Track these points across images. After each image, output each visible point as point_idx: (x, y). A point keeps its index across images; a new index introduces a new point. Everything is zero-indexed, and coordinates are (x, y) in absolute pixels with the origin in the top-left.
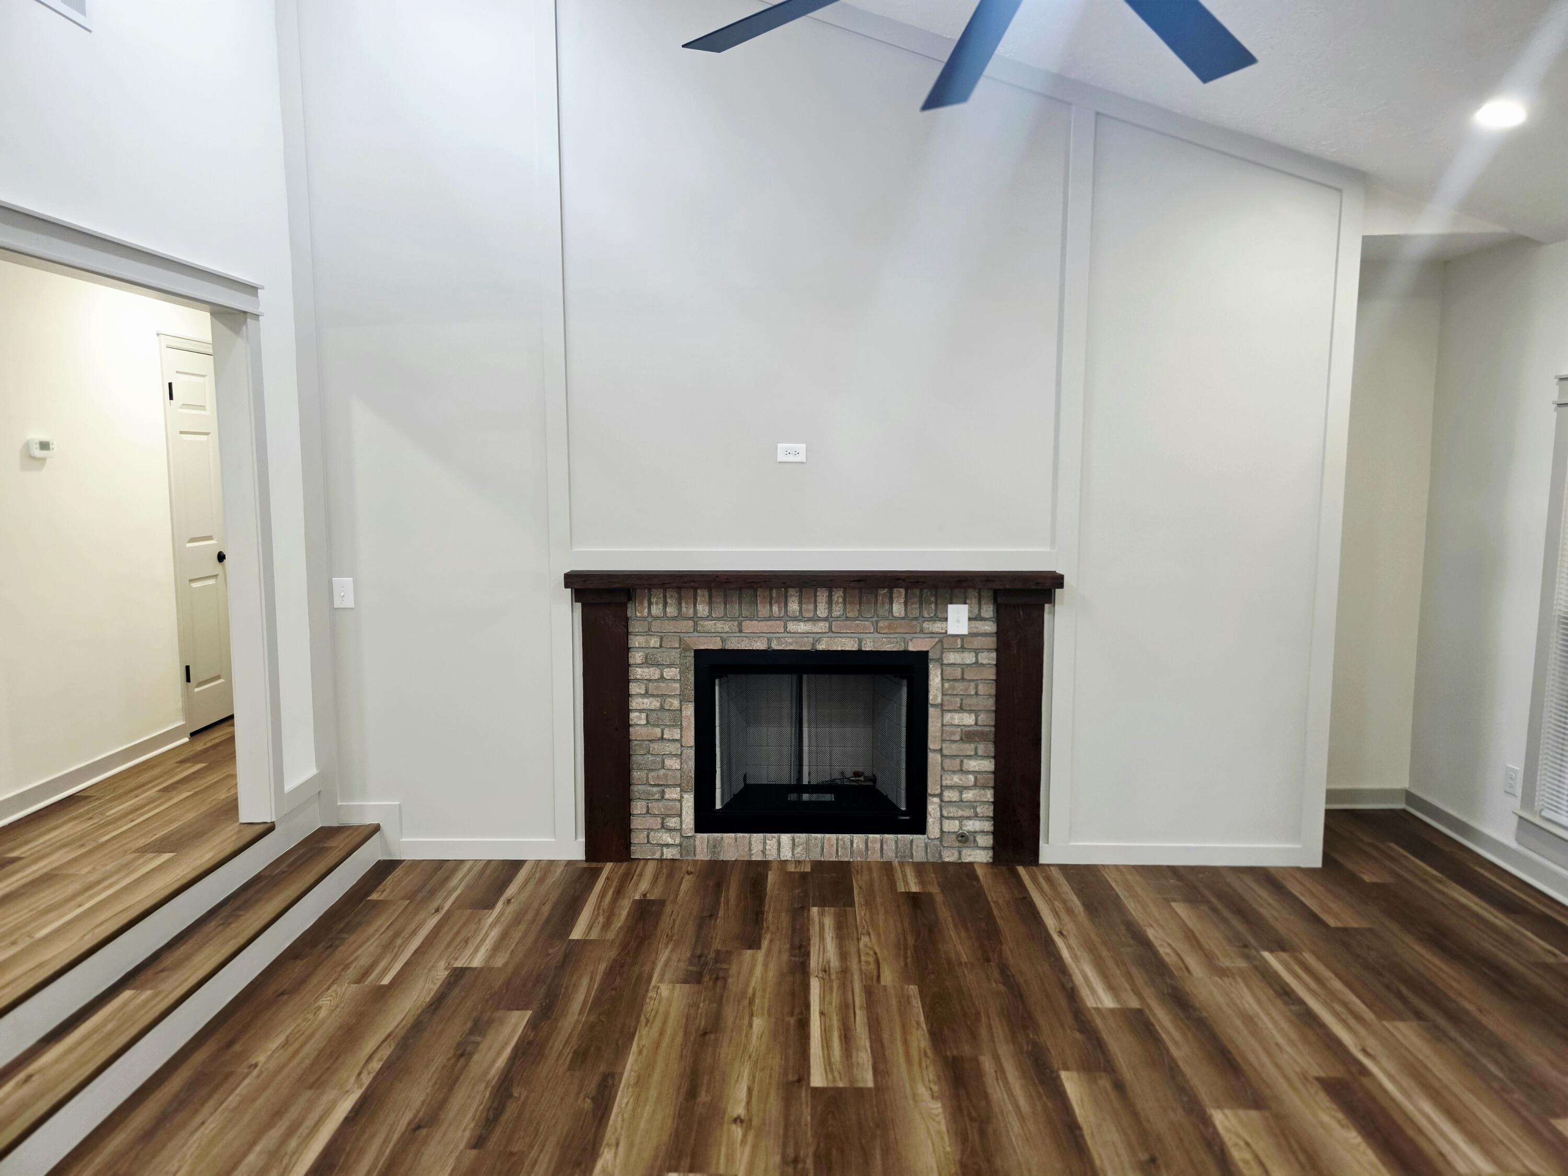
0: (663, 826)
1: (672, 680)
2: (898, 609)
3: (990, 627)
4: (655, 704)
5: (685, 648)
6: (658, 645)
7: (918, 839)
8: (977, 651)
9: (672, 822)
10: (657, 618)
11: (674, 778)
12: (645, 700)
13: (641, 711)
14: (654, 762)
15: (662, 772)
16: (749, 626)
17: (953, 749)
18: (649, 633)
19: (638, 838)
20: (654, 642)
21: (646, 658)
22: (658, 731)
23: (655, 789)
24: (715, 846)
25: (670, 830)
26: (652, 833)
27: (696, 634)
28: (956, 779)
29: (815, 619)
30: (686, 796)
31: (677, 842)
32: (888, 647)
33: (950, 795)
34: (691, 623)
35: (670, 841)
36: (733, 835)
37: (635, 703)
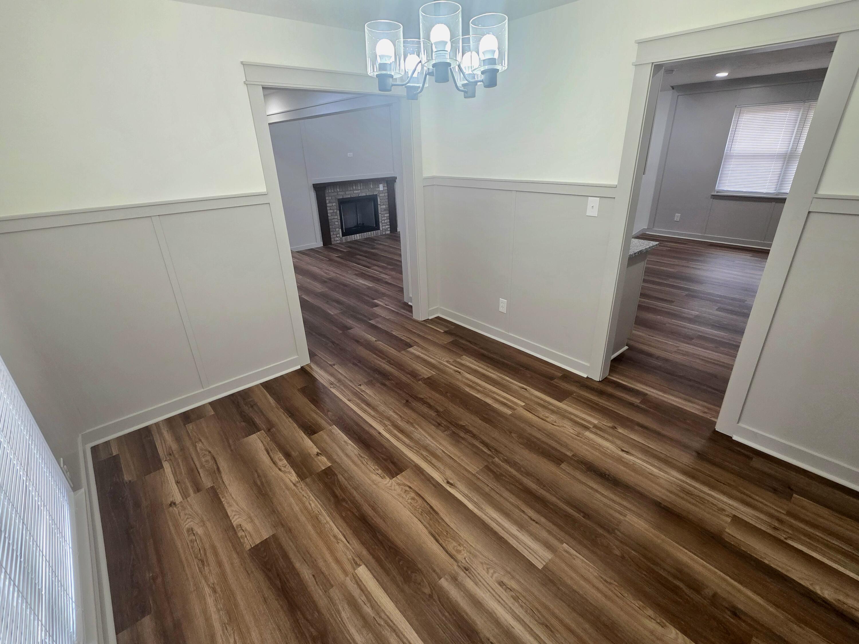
1: (335, 206)
2: (371, 186)
3: (386, 188)
4: (332, 211)
5: (336, 198)
7: (379, 231)
8: (385, 193)
9: (338, 235)
10: (331, 193)
11: (337, 226)
13: (329, 213)
14: (333, 224)
15: (335, 225)
16: (347, 193)
17: (382, 213)
18: (329, 196)
19: (332, 240)
20: (330, 198)
21: (329, 202)
22: (333, 217)
23: (334, 229)
24: (346, 239)
25: (338, 237)
26: (335, 238)
27: (337, 195)
28: (384, 218)
29: (358, 190)
30: (340, 230)
31: (340, 239)
32: (371, 194)
33: (383, 222)
34: (336, 193)
35: (338, 239)
36: (349, 236)
37: (329, 211)
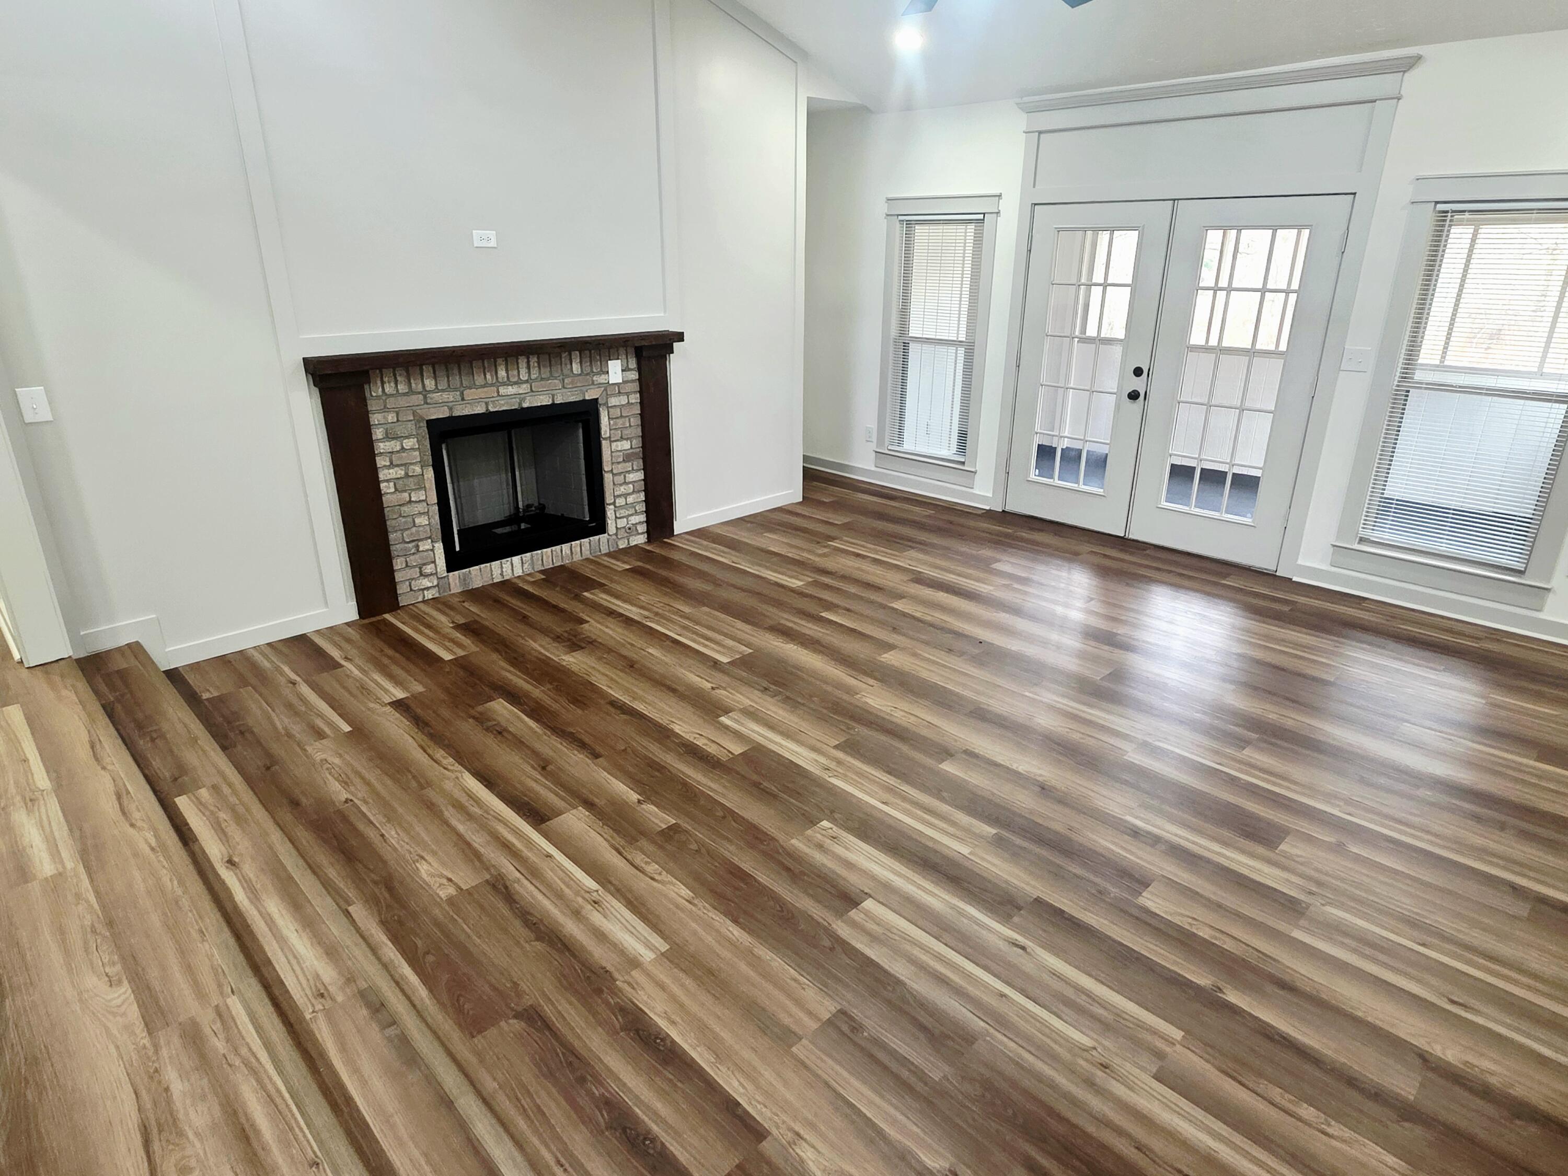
0: (421, 574)
1: (412, 449)
2: (576, 368)
3: (634, 375)
4: (401, 472)
5: (418, 419)
6: (395, 420)
7: (603, 537)
8: (628, 394)
9: (429, 569)
10: (392, 395)
11: (425, 532)
12: (391, 471)
13: (388, 481)
14: (406, 522)
15: (414, 529)
16: (470, 394)
17: (618, 468)
18: (385, 410)
19: (402, 589)
20: (391, 417)
21: (387, 433)
22: (406, 495)
23: (410, 545)
24: (465, 580)
25: (427, 576)
26: (413, 582)
27: (426, 406)
28: (622, 489)
29: (519, 383)
30: (436, 545)
31: (435, 583)
32: (572, 399)
33: (620, 502)
34: (421, 397)
35: (430, 585)
36: (477, 567)
37: (382, 475)
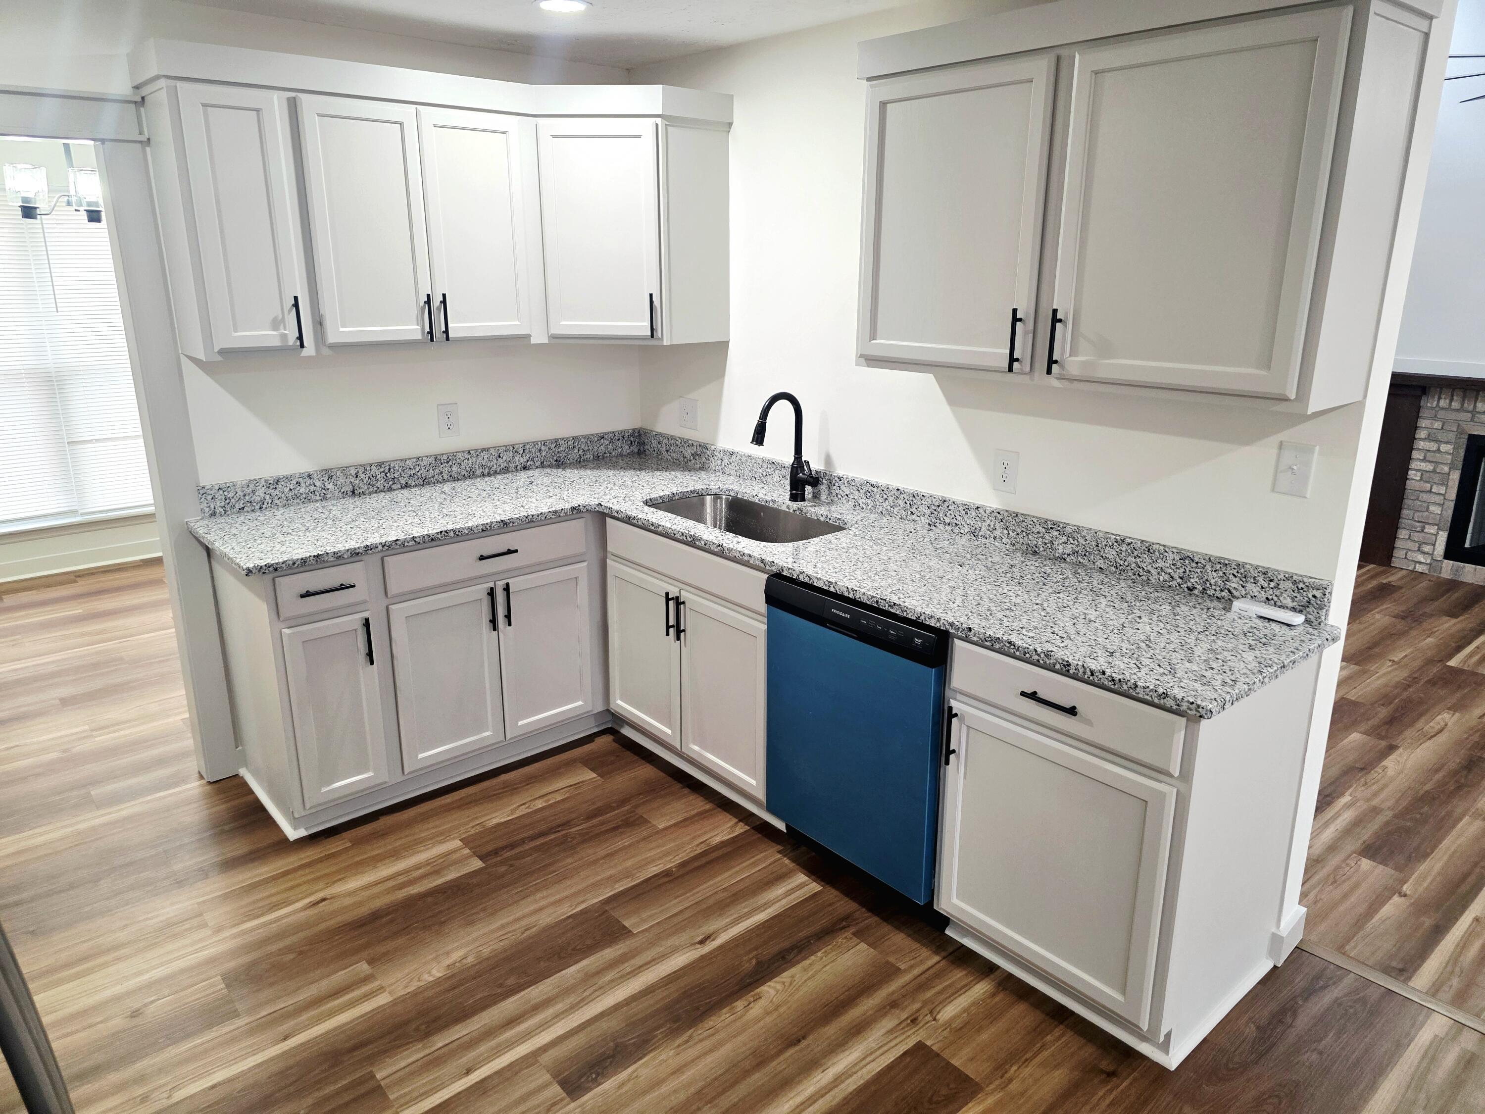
0: (1419, 550)
1: (1447, 453)
4: (1429, 467)
5: (1460, 431)
6: (1440, 427)
9: (1427, 548)
10: (1443, 409)
11: (1434, 519)
12: (1422, 464)
13: (1417, 470)
14: (1421, 506)
15: (1427, 513)
18: (1435, 418)
19: (1398, 554)
21: (1429, 435)
22: (1429, 485)
23: (1418, 524)
24: (1457, 571)
25: (1424, 553)
26: (1409, 553)
27: (1471, 423)
30: (1441, 533)
31: (1428, 561)
34: (1470, 415)
35: (1423, 560)
36: (1474, 566)
37: (1413, 465)
